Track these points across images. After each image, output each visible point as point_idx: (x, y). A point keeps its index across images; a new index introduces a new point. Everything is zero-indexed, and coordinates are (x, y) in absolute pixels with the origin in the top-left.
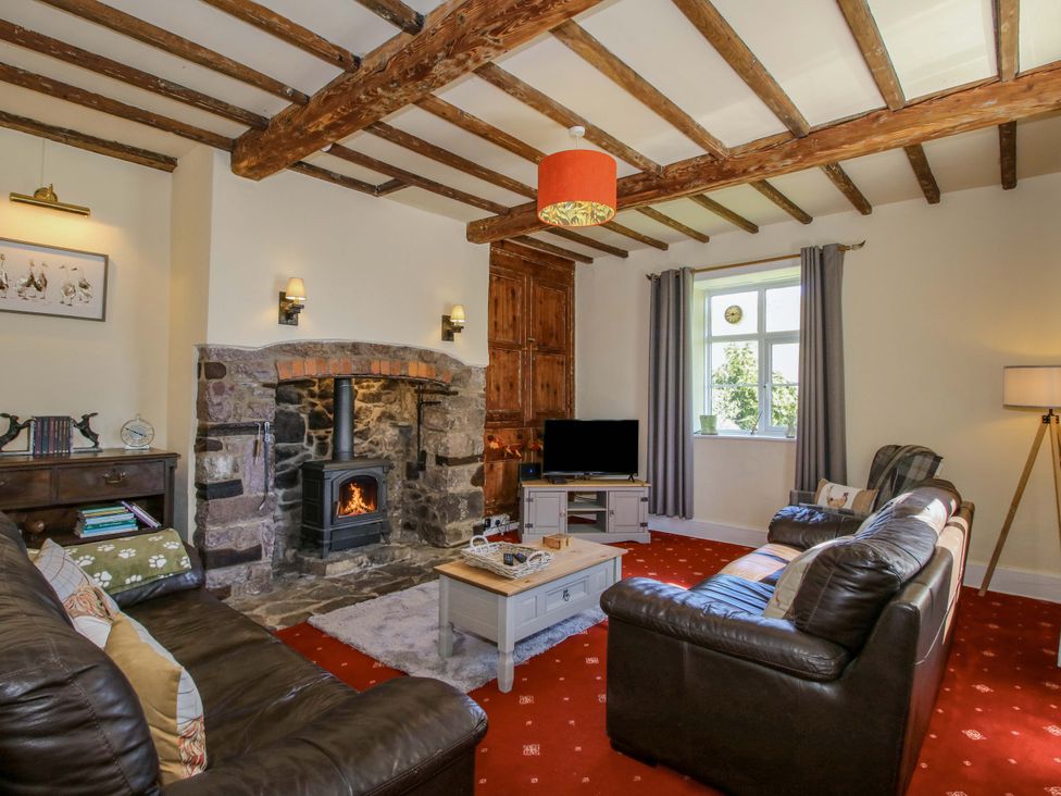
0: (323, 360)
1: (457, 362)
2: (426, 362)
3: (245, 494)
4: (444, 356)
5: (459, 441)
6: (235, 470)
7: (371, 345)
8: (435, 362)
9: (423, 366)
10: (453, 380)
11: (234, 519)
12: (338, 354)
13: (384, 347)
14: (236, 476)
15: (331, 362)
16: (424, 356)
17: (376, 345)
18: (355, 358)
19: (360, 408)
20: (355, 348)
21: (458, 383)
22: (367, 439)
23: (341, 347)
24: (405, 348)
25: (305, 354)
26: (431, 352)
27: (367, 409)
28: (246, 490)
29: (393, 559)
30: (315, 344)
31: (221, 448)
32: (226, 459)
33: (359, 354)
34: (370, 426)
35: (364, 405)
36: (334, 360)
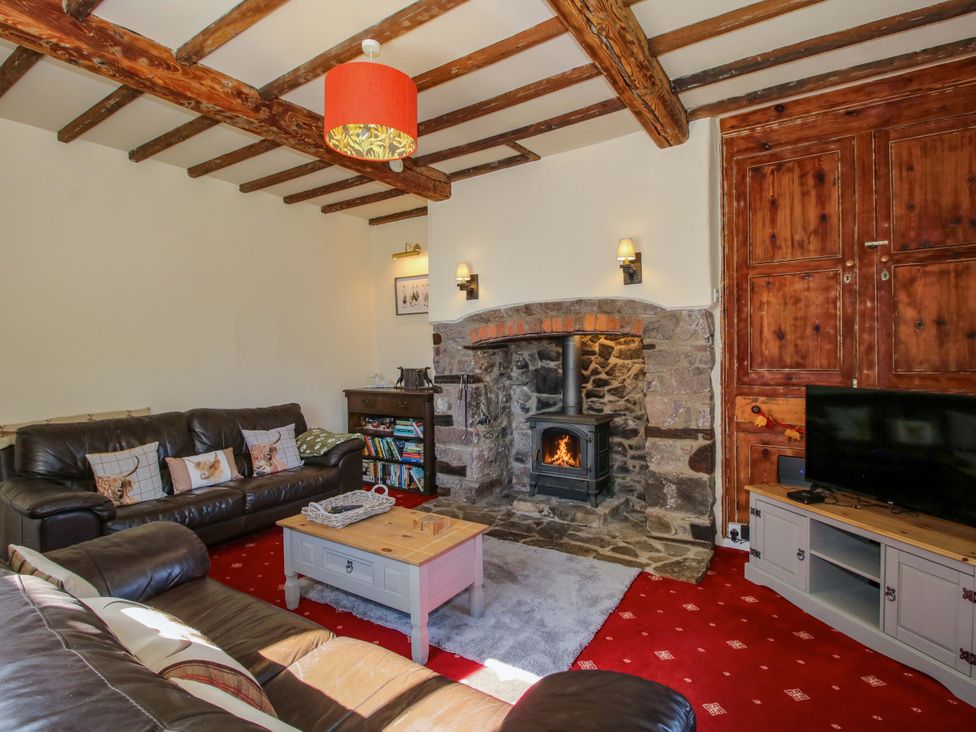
0: (501, 325)
1: (653, 308)
2: (606, 313)
3: (455, 426)
4: (631, 303)
5: (659, 407)
6: (450, 408)
7: (541, 304)
8: (619, 312)
9: (603, 318)
10: (646, 330)
11: (449, 442)
12: (516, 317)
13: (555, 304)
14: (449, 413)
15: (508, 324)
16: (606, 306)
17: (546, 304)
18: (528, 319)
19: (615, 365)
20: (527, 309)
21: (654, 333)
22: (622, 397)
23: (517, 310)
24: (580, 302)
25: (487, 321)
26: (613, 300)
27: (623, 366)
28: (455, 423)
29: (573, 520)
30: (495, 311)
31: (441, 392)
32: (442, 399)
33: (532, 314)
34: (626, 383)
35: (620, 362)
36: (509, 323)
